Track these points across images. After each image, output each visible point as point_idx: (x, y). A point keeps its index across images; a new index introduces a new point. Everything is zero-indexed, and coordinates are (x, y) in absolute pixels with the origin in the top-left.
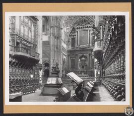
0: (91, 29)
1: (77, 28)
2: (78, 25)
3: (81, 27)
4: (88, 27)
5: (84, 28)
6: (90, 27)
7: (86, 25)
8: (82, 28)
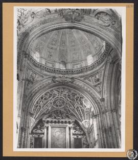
0: (71, 125)
1: (48, 122)
2: (50, 116)
3: (54, 120)
4: (66, 122)
5: (59, 122)
6: (70, 123)
7: (62, 118)
8: (55, 122)
